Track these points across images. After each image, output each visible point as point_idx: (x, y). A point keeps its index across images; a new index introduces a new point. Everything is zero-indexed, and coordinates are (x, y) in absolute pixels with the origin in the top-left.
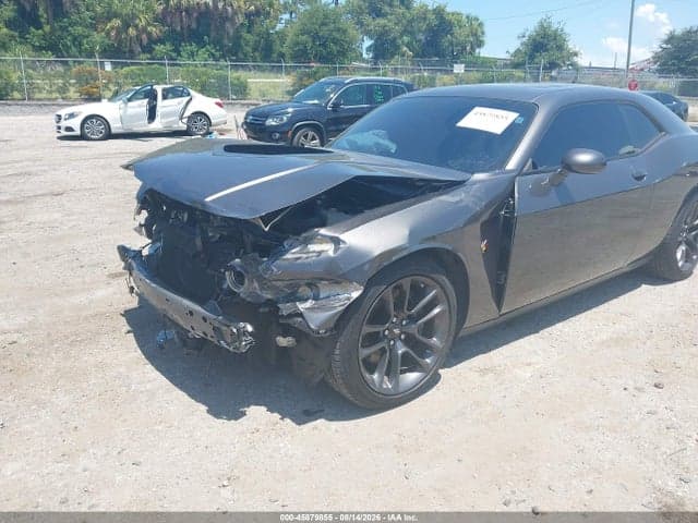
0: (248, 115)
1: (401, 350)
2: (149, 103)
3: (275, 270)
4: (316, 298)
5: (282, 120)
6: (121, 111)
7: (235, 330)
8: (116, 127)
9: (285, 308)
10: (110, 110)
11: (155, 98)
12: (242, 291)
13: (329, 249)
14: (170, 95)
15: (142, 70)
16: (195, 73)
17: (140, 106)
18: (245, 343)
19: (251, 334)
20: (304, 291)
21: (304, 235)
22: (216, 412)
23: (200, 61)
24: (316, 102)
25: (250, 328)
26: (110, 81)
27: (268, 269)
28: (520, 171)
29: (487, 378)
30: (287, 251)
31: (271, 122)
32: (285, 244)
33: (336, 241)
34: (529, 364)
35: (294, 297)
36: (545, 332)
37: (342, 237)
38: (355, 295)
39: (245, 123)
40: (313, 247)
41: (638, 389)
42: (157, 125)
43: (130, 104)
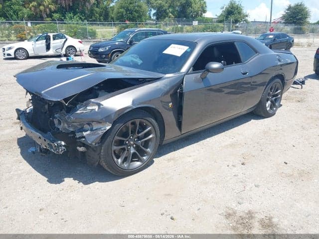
0: (91, 47)
1: (132, 151)
2: (46, 42)
3: (72, 118)
4: (92, 130)
5: (106, 49)
6: (33, 46)
7: (56, 145)
8: (31, 53)
9: (78, 135)
10: (28, 45)
11: (50, 39)
12: (60, 127)
13: (96, 108)
14: (57, 38)
15: (45, 26)
16: (71, 27)
17: (42, 44)
18: (61, 150)
19: (64, 146)
20: (86, 127)
21: (85, 102)
22: (51, 181)
23: (74, 22)
24: (122, 40)
25: (63, 143)
26: (30, 31)
27: (69, 118)
28: (187, 73)
29: (170, 163)
30: (78, 110)
31: (101, 50)
32: (77, 106)
33: (99, 105)
34: (190, 156)
35: (82, 130)
36: (201, 142)
37: (102, 103)
38: (108, 128)
39: (90, 51)
40: (89, 108)
41: (234, 166)
42: (51, 52)
43: (37, 42)
